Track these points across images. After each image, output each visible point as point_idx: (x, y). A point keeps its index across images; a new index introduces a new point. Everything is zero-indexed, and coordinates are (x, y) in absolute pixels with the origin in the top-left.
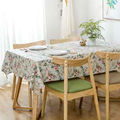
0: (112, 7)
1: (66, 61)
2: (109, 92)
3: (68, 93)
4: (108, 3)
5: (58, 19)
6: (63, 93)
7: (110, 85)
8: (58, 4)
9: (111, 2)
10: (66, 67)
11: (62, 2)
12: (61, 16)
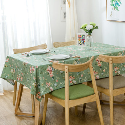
0: (116, 9)
1: (66, 67)
2: (113, 97)
3: (69, 100)
4: (112, 4)
5: (61, 22)
6: (64, 100)
7: (113, 90)
8: (61, 7)
9: (115, 3)
10: (67, 72)
11: (65, 4)
12: (65, 18)
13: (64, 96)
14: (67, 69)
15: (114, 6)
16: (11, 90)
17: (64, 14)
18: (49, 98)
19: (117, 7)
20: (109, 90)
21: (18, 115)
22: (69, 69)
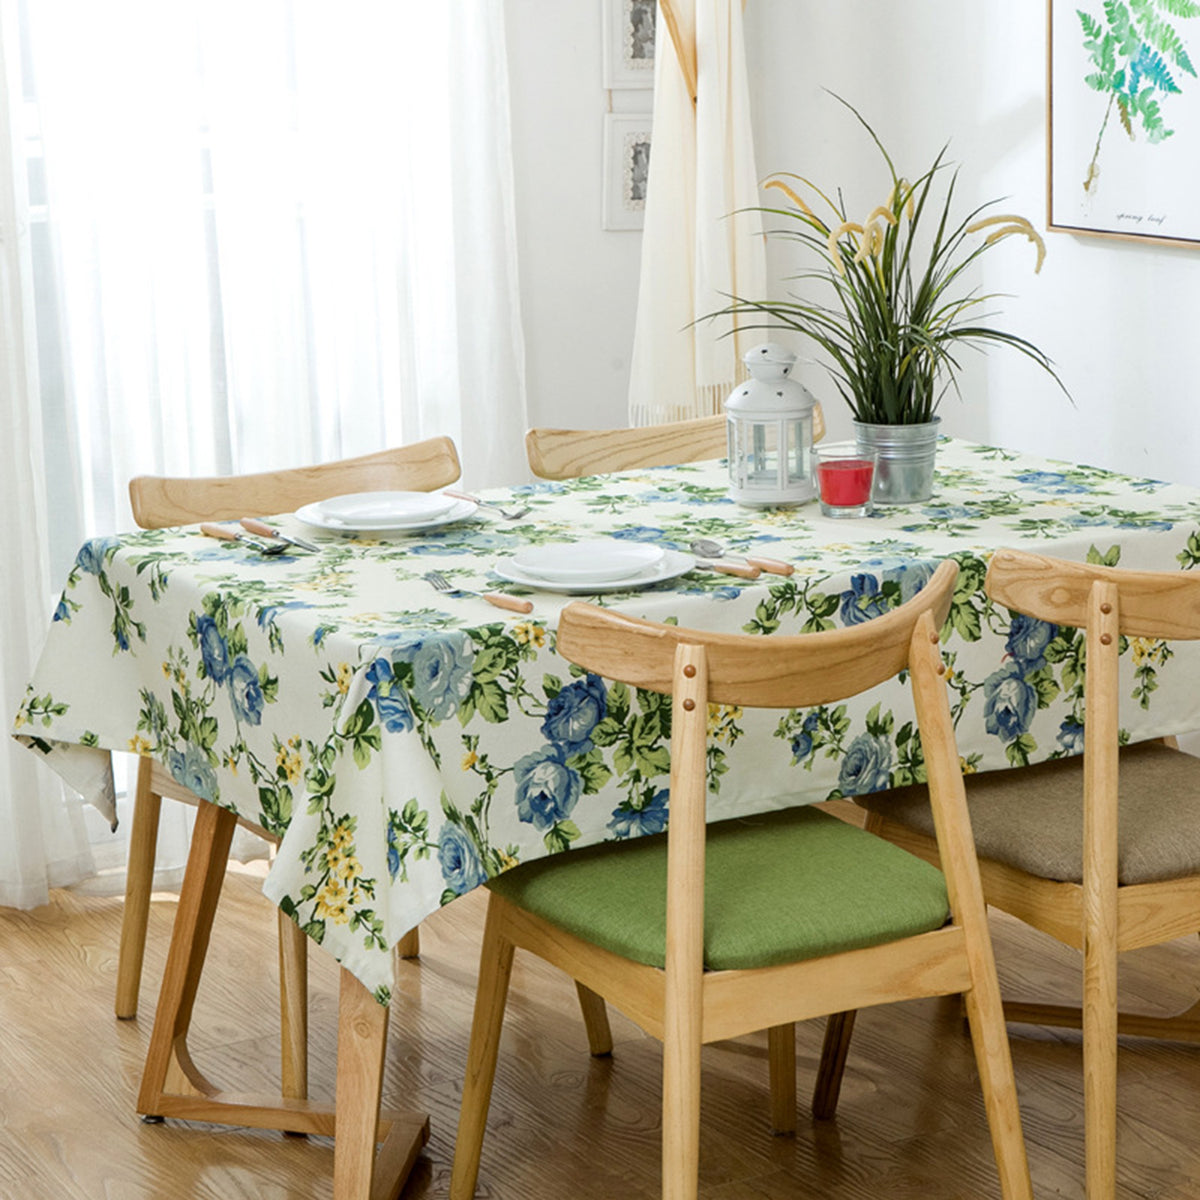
0: (1138, 120)
1: (687, 655)
3: (708, 966)
4: (1104, 72)
5: (607, 230)
6: (660, 965)
7: (1124, 889)
8: (606, 86)
9: (1133, 66)
10: (689, 707)
11: (645, 60)
12: (640, 198)
13: (662, 928)
14: (690, 673)
15: (1125, 89)
17: (637, 153)
18: (518, 950)
19: (1154, 103)
20: (1082, 896)
21: (166, 1119)
22: (714, 677)
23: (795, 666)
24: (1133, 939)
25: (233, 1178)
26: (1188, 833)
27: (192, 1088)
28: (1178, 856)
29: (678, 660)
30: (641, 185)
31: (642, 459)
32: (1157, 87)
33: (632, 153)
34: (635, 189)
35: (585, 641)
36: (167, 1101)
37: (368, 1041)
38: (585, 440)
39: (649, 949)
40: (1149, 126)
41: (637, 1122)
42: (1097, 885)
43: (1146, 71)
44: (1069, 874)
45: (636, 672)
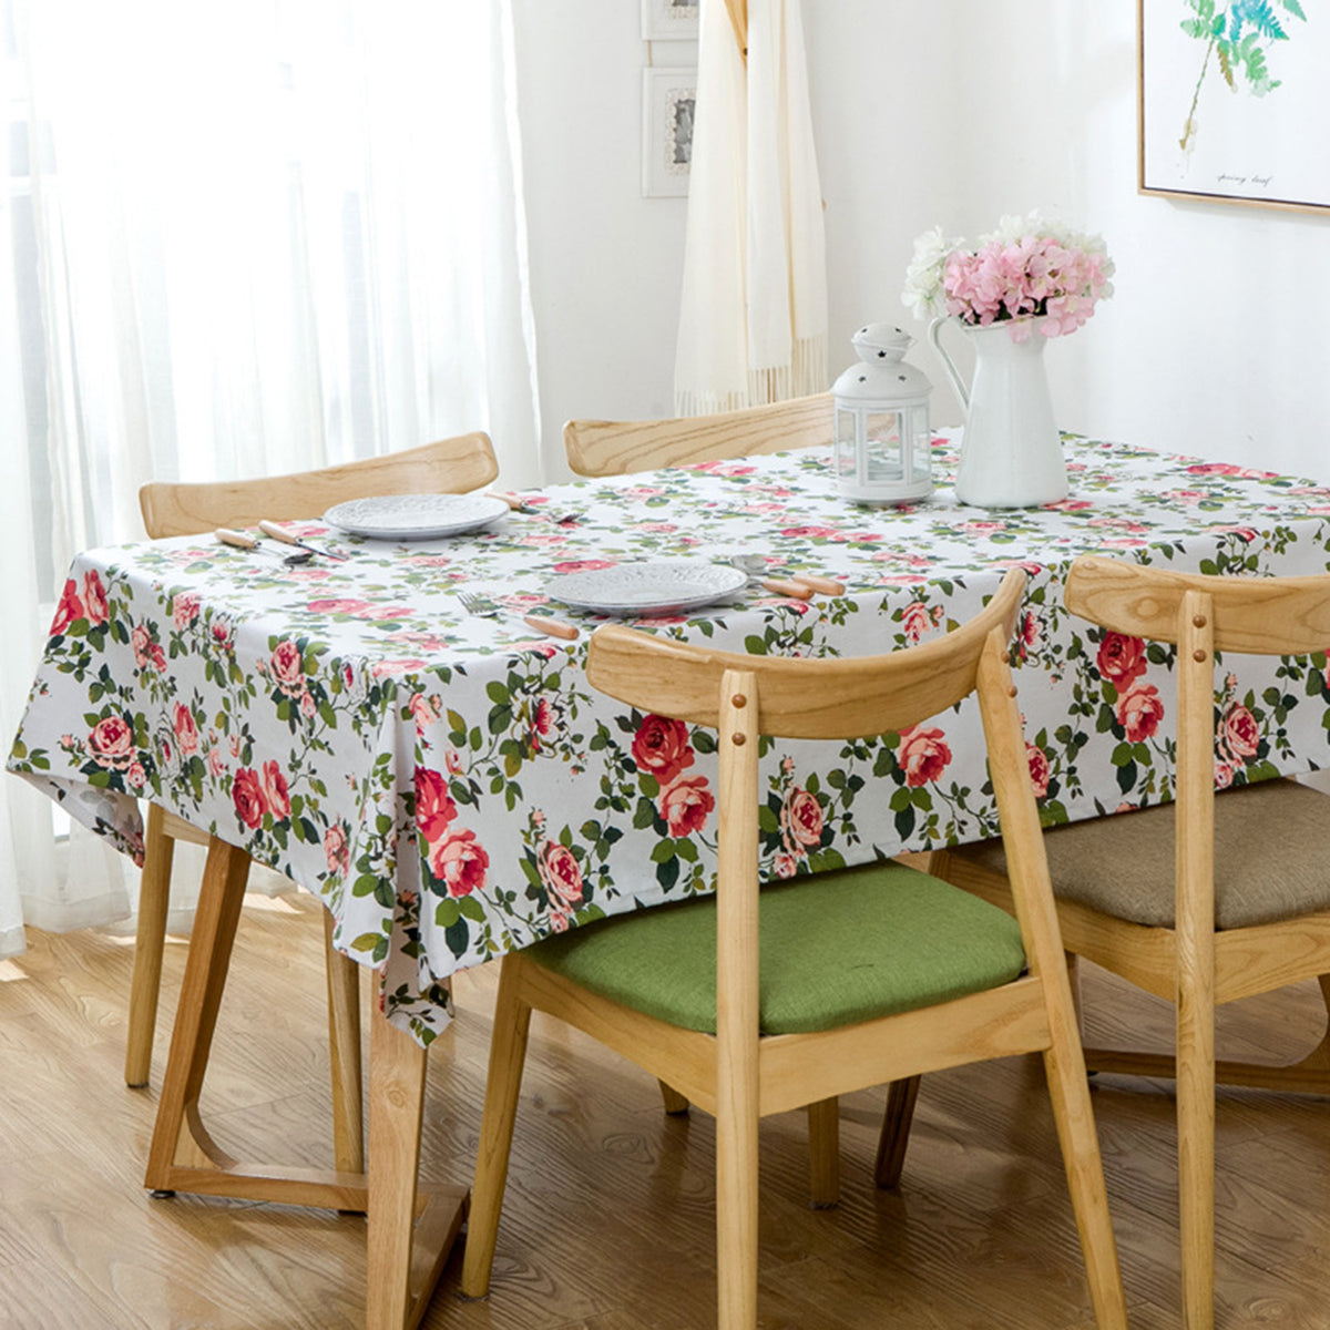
0: (1239, 70)
1: (735, 682)
3: (765, 1030)
4: (1202, 17)
5: (648, 197)
6: (710, 1030)
7: (1221, 934)
8: (645, 36)
9: (1235, 10)
10: (739, 741)
11: (689, 8)
12: (684, 161)
13: (711, 988)
14: (740, 703)
15: (1226, 36)
16: (101, 929)
17: (680, 112)
18: (536, 1015)
19: (1259, 50)
20: (1175, 941)
21: (177, 1193)
22: (765, 706)
23: (856, 692)
24: (1232, 991)
25: (253, 1260)
26: (1291, 871)
27: (206, 1159)
28: (1281, 897)
29: (725, 688)
30: (684, 147)
31: (692, 453)
32: (1262, 33)
33: (674, 111)
34: (678, 151)
35: (620, 669)
36: (178, 1174)
37: (403, 1111)
38: (628, 432)
39: (697, 1013)
40: (1252, 77)
41: (700, 1192)
42: (1191, 930)
43: (1249, 15)
44: (1160, 919)
45: (677, 702)
